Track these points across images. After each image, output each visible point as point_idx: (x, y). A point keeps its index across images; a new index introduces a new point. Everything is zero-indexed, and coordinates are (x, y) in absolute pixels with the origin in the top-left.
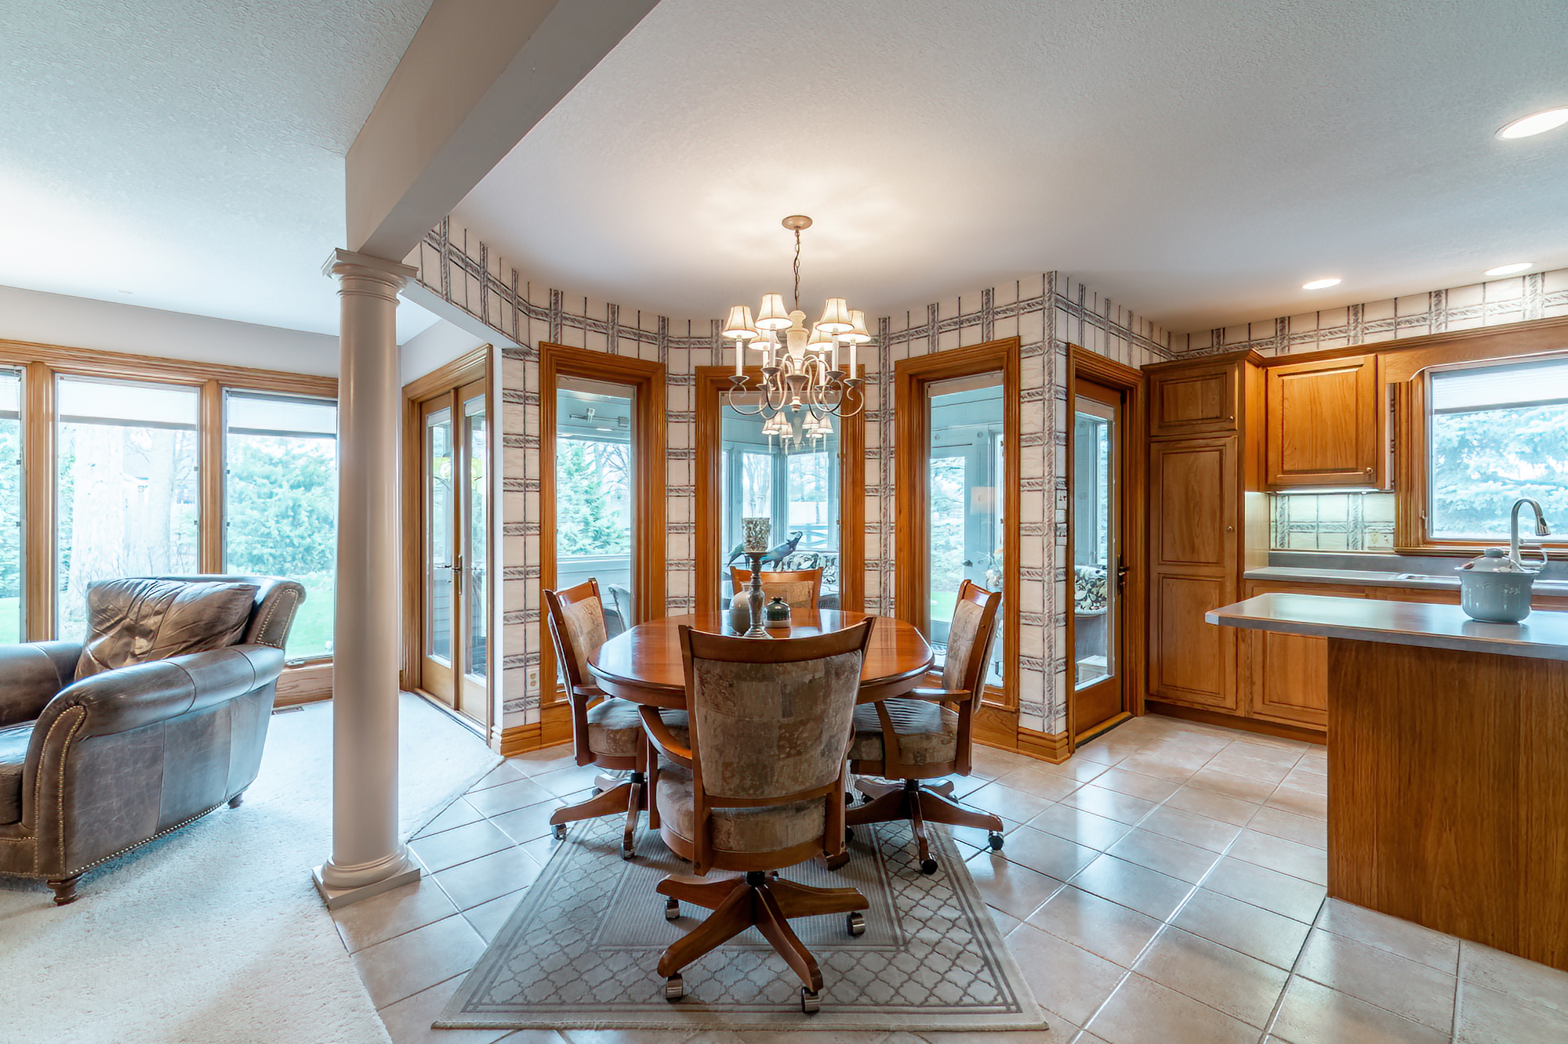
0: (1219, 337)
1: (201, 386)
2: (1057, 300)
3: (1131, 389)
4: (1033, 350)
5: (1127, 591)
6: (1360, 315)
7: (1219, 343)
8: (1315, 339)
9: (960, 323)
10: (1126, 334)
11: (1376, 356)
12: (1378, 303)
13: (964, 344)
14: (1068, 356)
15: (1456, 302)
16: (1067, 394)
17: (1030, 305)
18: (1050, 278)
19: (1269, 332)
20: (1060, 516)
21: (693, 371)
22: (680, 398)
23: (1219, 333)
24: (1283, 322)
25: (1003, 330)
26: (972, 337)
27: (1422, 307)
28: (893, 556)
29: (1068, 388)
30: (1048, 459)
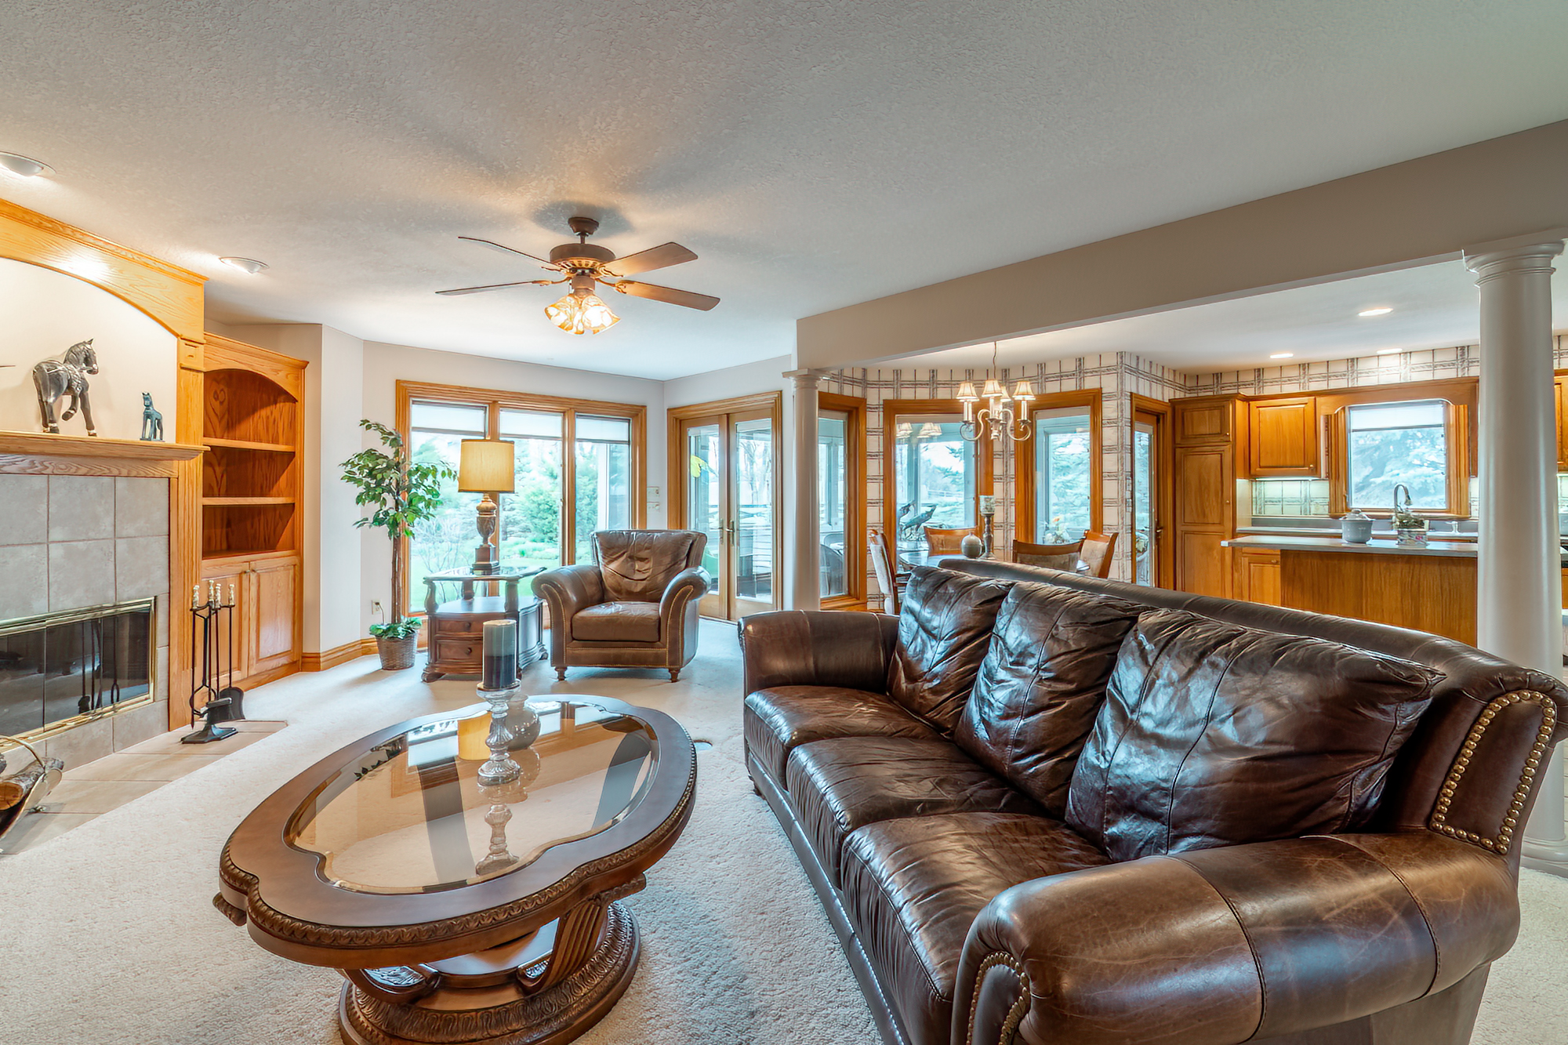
0: (1217, 378)
1: (564, 413)
2: (1125, 368)
3: (1163, 414)
4: (1110, 396)
5: (1162, 542)
6: (1307, 369)
7: (1218, 382)
8: (1280, 383)
9: (1061, 376)
10: (1161, 380)
11: (1315, 399)
12: (1318, 363)
13: (1064, 390)
14: (1131, 400)
15: (1362, 366)
16: (1131, 422)
17: (1109, 370)
18: (1121, 355)
19: (1251, 378)
20: (1128, 495)
21: (881, 402)
22: (874, 420)
23: (1218, 375)
24: (1259, 371)
25: (1090, 383)
26: (1069, 385)
27: (1342, 368)
28: (1013, 520)
29: (1131, 419)
30: (1121, 460)
